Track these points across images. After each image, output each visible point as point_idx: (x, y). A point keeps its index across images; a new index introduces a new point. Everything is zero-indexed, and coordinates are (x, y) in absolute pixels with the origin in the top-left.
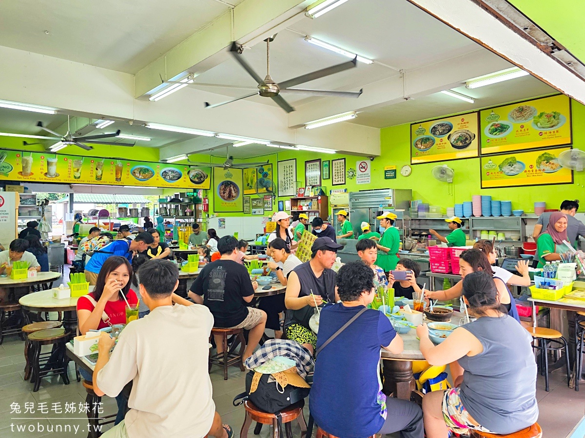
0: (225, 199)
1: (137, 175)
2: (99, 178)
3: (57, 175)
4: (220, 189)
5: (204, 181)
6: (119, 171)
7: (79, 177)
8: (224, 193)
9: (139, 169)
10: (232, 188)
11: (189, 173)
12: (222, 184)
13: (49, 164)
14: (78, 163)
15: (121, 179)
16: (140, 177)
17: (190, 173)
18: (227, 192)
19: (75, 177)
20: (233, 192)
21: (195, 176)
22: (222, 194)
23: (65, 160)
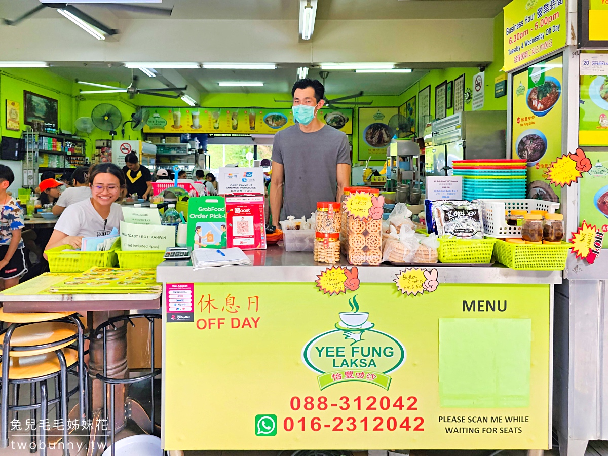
0: (373, 145)
1: (270, 122)
2: (235, 128)
3: (200, 127)
4: (367, 133)
5: (344, 125)
6: (252, 119)
7: (218, 128)
8: (372, 138)
9: (271, 116)
10: (383, 131)
11: (325, 117)
12: (370, 127)
13: (193, 117)
14: (216, 115)
15: (255, 127)
16: (273, 124)
17: (327, 117)
18: (377, 137)
19: (215, 128)
20: (385, 136)
21: (332, 120)
22: (370, 139)
23: (206, 112)
